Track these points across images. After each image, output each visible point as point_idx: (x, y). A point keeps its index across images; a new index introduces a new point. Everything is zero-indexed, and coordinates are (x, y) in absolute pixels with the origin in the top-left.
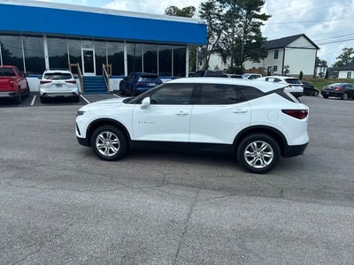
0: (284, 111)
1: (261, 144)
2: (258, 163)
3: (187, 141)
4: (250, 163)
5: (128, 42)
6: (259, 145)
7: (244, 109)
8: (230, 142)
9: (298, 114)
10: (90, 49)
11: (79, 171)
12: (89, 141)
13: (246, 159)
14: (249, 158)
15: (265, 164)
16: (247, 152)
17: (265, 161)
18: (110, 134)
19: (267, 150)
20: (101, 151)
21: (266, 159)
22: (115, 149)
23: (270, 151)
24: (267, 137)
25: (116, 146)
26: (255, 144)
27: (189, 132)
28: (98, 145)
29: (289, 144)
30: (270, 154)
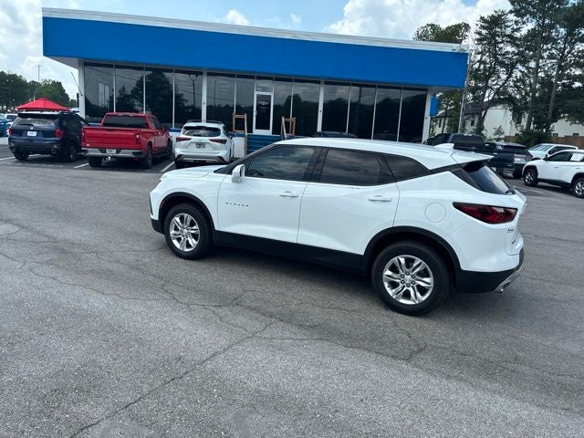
0: (458, 206)
1: (413, 261)
2: (407, 295)
3: (293, 240)
4: (391, 292)
5: (326, 83)
6: (409, 262)
7: (386, 196)
8: (360, 250)
9: (486, 214)
10: (268, 94)
11: (131, 267)
12: (162, 225)
13: (386, 285)
14: (394, 285)
15: (417, 299)
16: (388, 272)
17: (418, 294)
18: (188, 217)
19: (424, 274)
20: (175, 242)
21: (422, 291)
22: (193, 242)
23: (428, 276)
24: (424, 249)
25: (195, 236)
26: (402, 260)
27: (299, 226)
28: (172, 232)
29: (464, 267)
30: (427, 282)
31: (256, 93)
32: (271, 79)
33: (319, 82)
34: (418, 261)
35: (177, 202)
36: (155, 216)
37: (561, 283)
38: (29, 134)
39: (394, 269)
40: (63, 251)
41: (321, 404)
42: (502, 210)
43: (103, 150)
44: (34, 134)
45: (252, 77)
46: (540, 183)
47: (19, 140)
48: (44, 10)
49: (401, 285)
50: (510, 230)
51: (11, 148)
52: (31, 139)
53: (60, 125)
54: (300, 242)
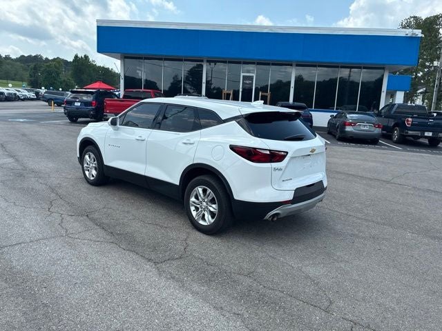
0: (233, 148)
1: (206, 190)
2: (203, 217)
3: (143, 173)
4: (194, 213)
5: (297, 65)
6: (204, 191)
7: (192, 140)
8: (176, 181)
9: (251, 154)
10: (251, 75)
12: (81, 159)
13: (192, 208)
14: (197, 209)
15: (209, 220)
16: (193, 199)
17: (210, 217)
18: (92, 156)
19: (213, 201)
20: (87, 173)
21: (212, 214)
22: (94, 172)
23: (215, 203)
24: (212, 181)
25: (96, 169)
26: (201, 190)
27: (145, 162)
28: (85, 165)
29: (236, 197)
30: (214, 208)
31: (242, 74)
32: (253, 63)
33: (291, 65)
34: (209, 191)
35: (88, 145)
36: (78, 155)
38: (76, 104)
39: (197, 197)
42: (268, 153)
44: (79, 104)
45: (239, 63)
47: (70, 108)
48: (98, 21)
49: (200, 209)
51: (65, 113)
52: (77, 108)
53: (96, 99)
54: (146, 175)
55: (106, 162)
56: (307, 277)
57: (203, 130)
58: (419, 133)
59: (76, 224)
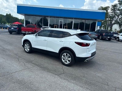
0: (75, 43)
2: (66, 62)
4: (63, 61)
5: (74, 19)
6: (67, 54)
7: (63, 40)
8: (57, 51)
10: (62, 21)
11: (15, 54)
12: (24, 46)
13: (62, 59)
14: (64, 59)
15: (68, 62)
16: (63, 57)
18: (28, 44)
19: (69, 57)
20: (26, 50)
21: (69, 61)
22: (28, 49)
24: (69, 52)
25: (29, 48)
26: (65, 54)
27: (47, 46)
28: (25, 47)
29: (77, 56)
30: (70, 59)
32: (63, 18)
34: (68, 54)
36: (22, 44)
37: (108, 61)
39: (64, 56)
40: (4, 51)
41: (30, 82)
42: (86, 44)
43: (25, 32)
45: (59, 18)
46: (120, 41)
50: (87, 48)
53: (18, 27)
54: (47, 50)
55: (33, 46)
56: (98, 77)
57: (65, 38)
58: (106, 37)
59: (29, 65)
